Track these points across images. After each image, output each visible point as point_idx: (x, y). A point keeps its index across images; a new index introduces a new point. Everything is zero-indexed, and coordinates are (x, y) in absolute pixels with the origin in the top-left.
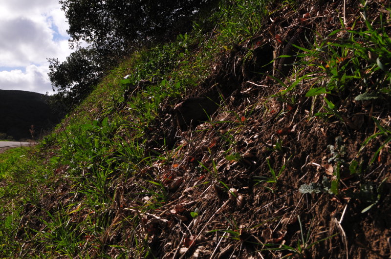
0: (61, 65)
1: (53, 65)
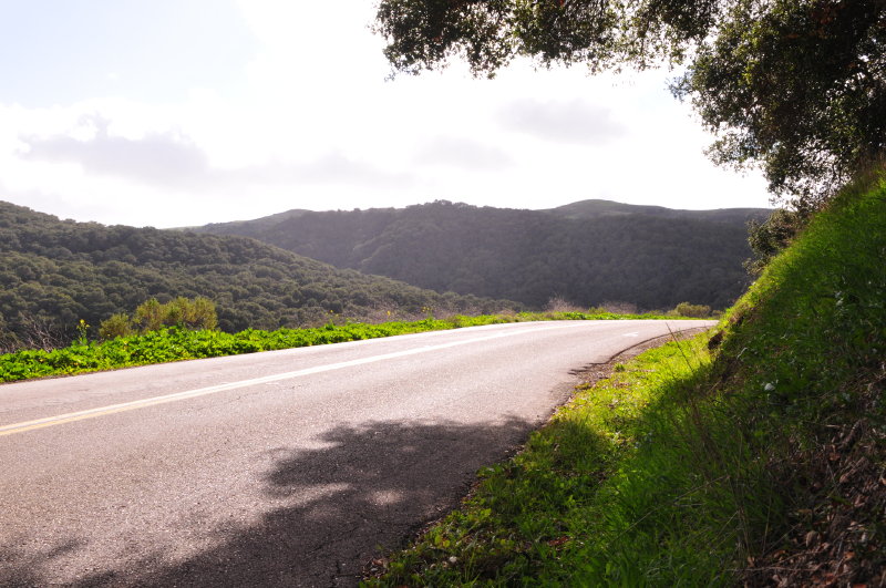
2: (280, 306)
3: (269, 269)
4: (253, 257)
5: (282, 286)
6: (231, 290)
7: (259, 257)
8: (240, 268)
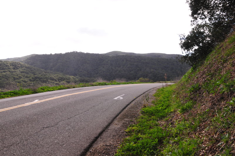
0: (187, 37)
1: (182, 38)
2: (28, 81)
3: (25, 71)
4: (20, 67)
5: (29, 76)
6: (13, 77)
7: (22, 67)
8: (16, 71)
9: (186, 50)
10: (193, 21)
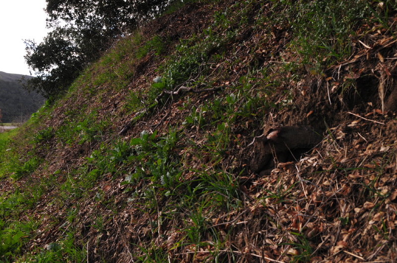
0: (38, 47)
1: (29, 47)
9: (37, 70)
10: (51, 21)
